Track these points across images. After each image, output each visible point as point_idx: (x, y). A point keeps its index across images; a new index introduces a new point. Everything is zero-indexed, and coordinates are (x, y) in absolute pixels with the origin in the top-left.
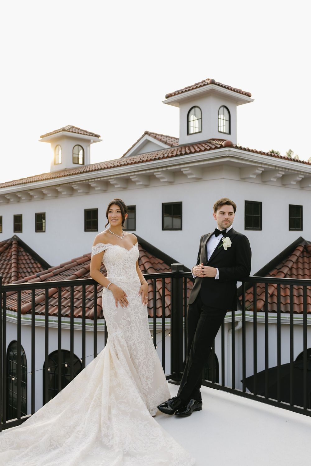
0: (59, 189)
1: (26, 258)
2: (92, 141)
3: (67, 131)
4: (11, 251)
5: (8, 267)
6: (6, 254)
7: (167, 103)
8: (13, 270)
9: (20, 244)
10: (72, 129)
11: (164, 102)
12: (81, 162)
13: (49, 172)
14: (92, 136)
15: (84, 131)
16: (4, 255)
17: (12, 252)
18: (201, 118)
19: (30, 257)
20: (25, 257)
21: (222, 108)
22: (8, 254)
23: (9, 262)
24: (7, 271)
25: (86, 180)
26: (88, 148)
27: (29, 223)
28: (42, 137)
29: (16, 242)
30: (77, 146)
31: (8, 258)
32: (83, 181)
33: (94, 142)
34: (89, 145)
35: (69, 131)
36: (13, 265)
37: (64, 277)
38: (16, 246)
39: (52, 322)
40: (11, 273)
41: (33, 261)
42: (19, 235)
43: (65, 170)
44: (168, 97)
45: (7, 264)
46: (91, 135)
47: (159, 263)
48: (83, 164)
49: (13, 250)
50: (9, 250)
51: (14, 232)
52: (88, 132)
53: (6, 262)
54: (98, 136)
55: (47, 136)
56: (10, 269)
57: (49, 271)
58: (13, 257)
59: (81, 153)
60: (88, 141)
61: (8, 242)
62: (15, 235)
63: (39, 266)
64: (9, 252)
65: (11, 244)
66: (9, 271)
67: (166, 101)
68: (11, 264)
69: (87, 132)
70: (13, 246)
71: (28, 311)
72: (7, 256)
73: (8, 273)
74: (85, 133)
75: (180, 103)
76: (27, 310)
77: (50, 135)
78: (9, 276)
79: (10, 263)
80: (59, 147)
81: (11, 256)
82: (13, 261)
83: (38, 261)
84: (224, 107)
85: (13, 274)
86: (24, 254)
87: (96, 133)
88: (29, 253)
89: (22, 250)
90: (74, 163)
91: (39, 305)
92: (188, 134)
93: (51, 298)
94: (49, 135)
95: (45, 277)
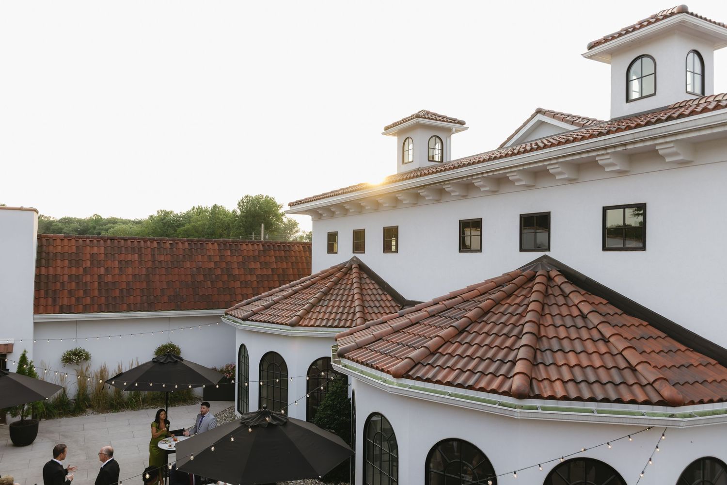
0: (423, 192)
1: (372, 287)
2: (454, 129)
3: (422, 117)
4: (351, 277)
5: (350, 298)
6: (345, 282)
7: (590, 57)
8: (357, 303)
9: (362, 268)
10: (426, 115)
11: (585, 56)
12: (437, 158)
13: (396, 173)
14: (454, 123)
15: (443, 117)
16: (342, 282)
17: (353, 279)
18: (655, 73)
19: (377, 287)
20: (370, 285)
21: (691, 55)
22: (348, 281)
23: (349, 292)
24: (348, 304)
25: (467, 177)
26: (448, 140)
27: (374, 241)
28: (387, 128)
29: (358, 266)
30: (434, 138)
31: (348, 287)
32: (462, 178)
33: (457, 131)
34: (450, 136)
35: (425, 118)
36: (356, 297)
37: (446, 320)
38: (358, 271)
39: (445, 395)
40: (355, 307)
41: (380, 292)
42: (360, 256)
43: (418, 170)
44: (591, 47)
45: (348, 295)
46: (453, 121)
47: (601, 303)
48: (442, 161)
49: (354, 275)
50: (349, 277)
51: (353, 253)
52: (449, 118)
53: (346, 293)
54: (462, 123)
55: (394, 126)
56: (352, 301)
57: (416, 309)
58: (355, 285)
59: (438, 146)
60: (449, 131)
61: (347, 265)
62: (355, 257)
63: (390, 298)
64: (348, 279)
65: (351, 269)
66: (351, 304)
67: (587, 54)
68: (353, 295)
69: (447, 118)
70: (354, 270)
71: (405, 374)
72: (347, 284)
73: (350, 307)
74: (444, 119)
75: (613, 54)
76: (404, 372)
77: (398, 124)
78: (352, 311)
79: (351, 293)
80: (410, 140)
81: (352, 284)
82: (356, 291)
83: (387, 292)
84: (694, 53)
85: (357, 309)
86: (368, 281)
87: (459, 118)
88: (374, 280)
89: (365, 276)
90: (429, 161)
91: (420, 365)
92: (628, 100)
93: (435, 354)
94: (396, 125)
95: (416, 318)
